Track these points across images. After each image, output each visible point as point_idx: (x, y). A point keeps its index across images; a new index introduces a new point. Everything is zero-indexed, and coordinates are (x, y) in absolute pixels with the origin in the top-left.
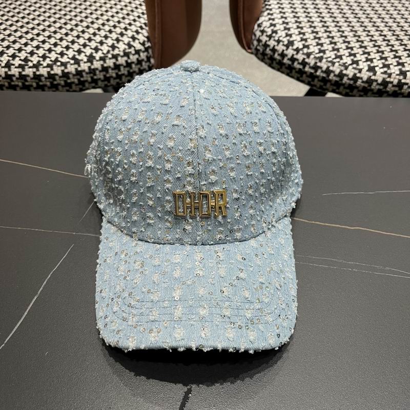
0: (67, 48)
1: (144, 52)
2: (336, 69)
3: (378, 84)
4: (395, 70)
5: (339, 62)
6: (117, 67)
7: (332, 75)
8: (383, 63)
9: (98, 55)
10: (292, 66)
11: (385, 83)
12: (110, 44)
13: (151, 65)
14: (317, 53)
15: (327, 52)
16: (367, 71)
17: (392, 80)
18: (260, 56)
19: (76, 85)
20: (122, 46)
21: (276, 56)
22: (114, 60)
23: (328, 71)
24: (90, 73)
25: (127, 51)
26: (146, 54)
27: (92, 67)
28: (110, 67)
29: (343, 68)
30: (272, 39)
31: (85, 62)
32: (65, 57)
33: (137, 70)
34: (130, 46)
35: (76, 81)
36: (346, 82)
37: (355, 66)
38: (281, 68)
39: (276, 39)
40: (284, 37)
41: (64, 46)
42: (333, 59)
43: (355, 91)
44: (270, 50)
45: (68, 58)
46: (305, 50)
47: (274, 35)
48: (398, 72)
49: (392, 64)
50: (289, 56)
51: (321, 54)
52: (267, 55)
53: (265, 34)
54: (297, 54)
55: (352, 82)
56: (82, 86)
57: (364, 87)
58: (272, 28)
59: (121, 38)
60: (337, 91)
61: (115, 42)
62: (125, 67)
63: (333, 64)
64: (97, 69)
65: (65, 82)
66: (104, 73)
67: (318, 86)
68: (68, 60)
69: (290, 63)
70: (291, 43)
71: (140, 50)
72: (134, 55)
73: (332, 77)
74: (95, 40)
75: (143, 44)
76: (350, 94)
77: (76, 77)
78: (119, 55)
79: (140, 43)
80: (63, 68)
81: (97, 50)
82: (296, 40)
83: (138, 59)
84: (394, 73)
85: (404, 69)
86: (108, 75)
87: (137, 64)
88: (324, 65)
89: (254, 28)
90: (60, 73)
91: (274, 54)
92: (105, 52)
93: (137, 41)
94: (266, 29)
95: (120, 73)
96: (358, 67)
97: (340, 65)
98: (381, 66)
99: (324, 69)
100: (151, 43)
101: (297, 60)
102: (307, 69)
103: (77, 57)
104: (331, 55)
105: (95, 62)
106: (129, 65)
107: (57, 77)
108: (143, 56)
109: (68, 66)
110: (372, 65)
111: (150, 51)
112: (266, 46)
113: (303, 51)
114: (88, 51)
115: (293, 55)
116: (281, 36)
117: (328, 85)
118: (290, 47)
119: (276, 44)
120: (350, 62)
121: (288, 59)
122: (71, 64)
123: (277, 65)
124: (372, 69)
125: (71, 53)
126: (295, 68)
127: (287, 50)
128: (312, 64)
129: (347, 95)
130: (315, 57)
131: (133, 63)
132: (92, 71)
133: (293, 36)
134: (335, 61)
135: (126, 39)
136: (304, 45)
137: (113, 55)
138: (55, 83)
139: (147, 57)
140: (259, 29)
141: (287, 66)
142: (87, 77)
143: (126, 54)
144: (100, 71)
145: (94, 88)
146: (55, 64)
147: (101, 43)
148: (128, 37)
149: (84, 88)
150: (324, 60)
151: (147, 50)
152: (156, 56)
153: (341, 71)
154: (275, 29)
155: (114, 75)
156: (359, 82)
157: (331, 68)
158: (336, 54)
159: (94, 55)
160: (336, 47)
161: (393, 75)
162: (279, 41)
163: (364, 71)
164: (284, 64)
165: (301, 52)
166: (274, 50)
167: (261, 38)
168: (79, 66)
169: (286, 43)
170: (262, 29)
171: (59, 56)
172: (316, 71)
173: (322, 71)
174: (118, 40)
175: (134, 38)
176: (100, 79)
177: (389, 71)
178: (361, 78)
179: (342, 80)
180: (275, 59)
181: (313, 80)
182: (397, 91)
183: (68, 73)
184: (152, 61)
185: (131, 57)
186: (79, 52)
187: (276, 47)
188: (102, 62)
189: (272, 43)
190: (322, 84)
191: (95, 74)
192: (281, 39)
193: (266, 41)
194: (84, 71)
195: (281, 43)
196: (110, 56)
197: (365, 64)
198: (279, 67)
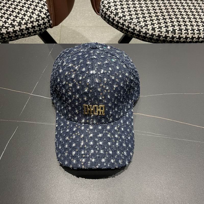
0: (8, 18)
1: (46, 18)
2: (138, 28)
3: (156, 36)
4: (164, 30)
5: (139, 25)
6: (33, 27)
7: (136, 31)
8: (159, 26)
9: (23, 22)
10: (118, 25)
11: (159, 36)
12: (29, 16)
13: (50, 24)
14: (129, 20)
15: (134, 19)
16: (151, 30)
17: (162, 35)
18: (103, 18)
19: (14, 37)
20: (35, 16)
21: (110, 19)
22: (31, 24)
23: (134, 29)
24: (20, 31)
25: (38, 19)
26: (47, 19)
27: (21, 28)
28: (30, 27)
29: (140, 28)
30: (109, 11)
31: (17, 26)
32: (7, 23)
33: (43, 27)
34: (39, 16)
35: (14, 35)
36: (142, 35)
37: (146, 27)
38: (113, 25)
39: (110, 11)
40: (114, 10)
41: (6, 17)
42: (136, 23)
43: (146, 39)
44: (108, 16)
45: (9, 24)
46: (124, 18)
47: (109, 8)
48: (165, 31)
49: (163, 27)
50: (116, 20)
51: (131, 20)
52: (106, 18)
53: (105, 8)
54: (120, 20)
55: (144, 35)
56: (17, 37)
57: (150, 37)
58: (109, 4)
59: (34, 12)
60: (138, 38)
61: (31, 14)
62: (37, 27)
63: (136, 26)
64: (24, 29)
65: (8, 36)
66: (27, 31)
67: (130, 35)
68: (9, 25)
69: (117, 24)
70: (117, 14)
71: (45, 17)
72: (41, 20)
73: (135, 32)
74: (21, 13)
75: (45, 14)
76: (144, 40)
77: (13, 34)
78: (34, 21)
79: (44, 14)
80: (6, 30)
81: (22, 19)
82: (119, 12)
83: (43, 22)
84: (163, 31)
85: (168, 29)
86: (29, 32)
87: (43, 25)
88: (132, 26)
89: (100, 3)
90: (5, 32)
91: (110, 18)
92: (27, 20)
93: (42, 13)
94: (105, 5)
95: (35, 30)
96: (147, 28)
97: (139, 26)
98: (158, 27)
99: (132, 28)
100: (49, 13)
101: (120, 23)
102: (124, 27)
103: (13, 23)
104: (135, 21)
105: (22, 26)
106: (39, 25)
107: (4, 34)
108: (46, 20)
109: (9, 28)
110: (154, 27)
111: (49, 17)
112: (106, 14)
113: (123, 18)
114: (18, 20)
115: (118, 20)
116: (113, 10)
117: (134, 35)
118: (117, 16)
119: (110, 13)
120: (144, 25)
121: (116, 22)
122: (10, 28)
123: (111, 24)
124: (153, 29)
125: (10, 21)
126: (119, 27)
127: (115, 17)
128: (127, 25)
129: (143, 40)
130: (128, 22)
131: (41, 24)
132: (21, 30)
133: (118, 9)
134: (137, 24)
135: (37, 12)
136: (123, 15)
137: (30, 21)
138: (4, 37)
139: (48, 20)
140: (102, 4)
141: (115, 25)
142: (19, 33)
143: (38, 20)
144: (25, 30)
145: (23, 37)
146: (2, 28)
147: (25, 15)
148: (38, 11)
149: (18, 38)
150: (132, 24)
151: (47, 17)
152: (52, 19)
153: (140, 29)
154: (110, 5)
155: (32, 31)
156: (148, 35)
157: (135, 28)
158: (137, 21)
159: (21, 22)
160: (138, 16)
161: (163, 33)
162: (111, 12)
163: (150, 30)
164: (114, 24)
165: (122, 19)
166: (109, 16)
167: (103, 9)
168: (15, 28)
169: (115, 13)
170: (104, 4)
171: (4, 23)
172: (129, 29)
173: (131, 29)
174: (33, 13)
175: (40, 11)
176: (25, 33)
177: (161, 30)
178: (149, 33)
179: (140, 34)
180: (110, 21)
181: (128, 33)
182: (164, 40)
183: (9, 32)
184: (51, 22)
185: (40, 21)
186: (14, 20)
187: (110, 15)
188: (25, 25)
189: (108, 13)
190: (132, 35)
191: (23, 32)
192: (112, 11)
193: (106, 11)
194: (17, 30)
195: (113, 13)
196: (29, 22)
197: (151, 26)
198: (112, 25)
